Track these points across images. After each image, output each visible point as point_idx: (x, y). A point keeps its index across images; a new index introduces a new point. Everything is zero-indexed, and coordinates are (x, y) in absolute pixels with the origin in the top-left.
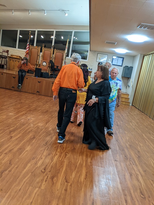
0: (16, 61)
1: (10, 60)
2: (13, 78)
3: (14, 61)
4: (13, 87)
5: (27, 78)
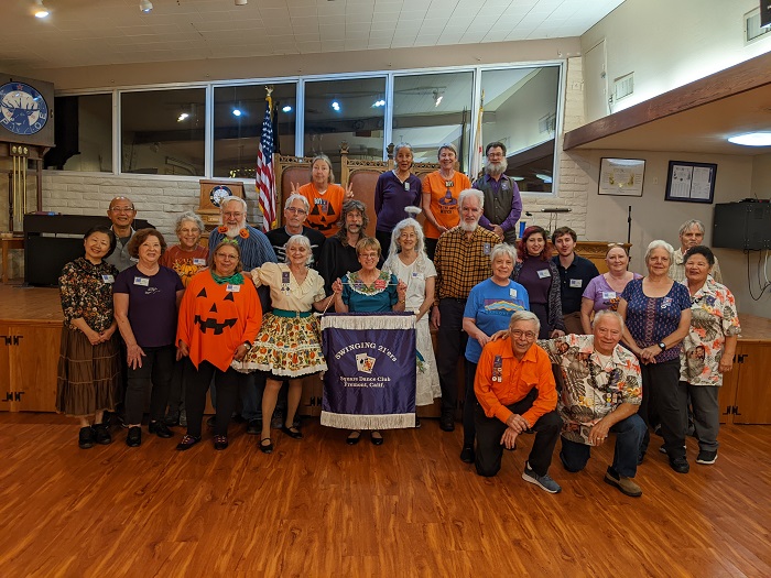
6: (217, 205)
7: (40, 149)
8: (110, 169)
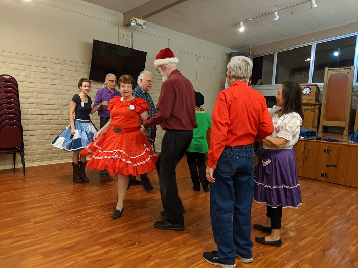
6: (304, 95)
8: (270, 83)
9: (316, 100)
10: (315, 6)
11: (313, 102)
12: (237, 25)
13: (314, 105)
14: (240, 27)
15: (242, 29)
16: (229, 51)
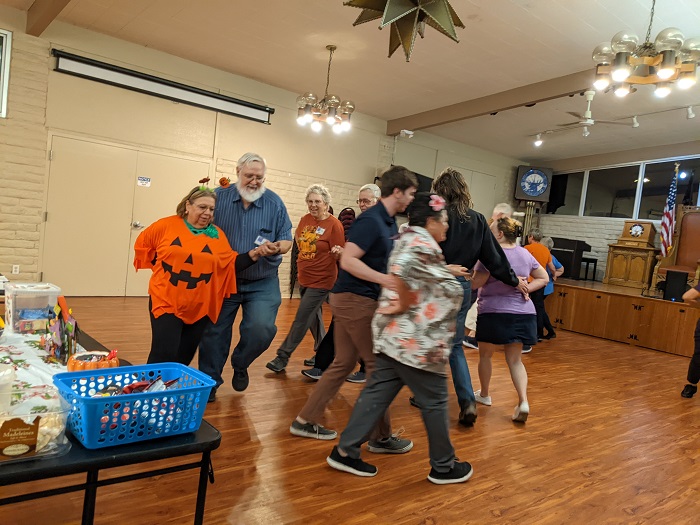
0: (634, 257)
1: (616, 255)
2: (636, 307)
3: (630, 257)
4: (631, 336)
5: (682, 311)
7: (541, 203)
8: (577, 214)
9: (651, 244)
10: (637, 125)
11: (644, 246)
12: (533, 136)
13: (646, 251)
14: (536, 140)
15: (538, 143)
16: (518, 164)
